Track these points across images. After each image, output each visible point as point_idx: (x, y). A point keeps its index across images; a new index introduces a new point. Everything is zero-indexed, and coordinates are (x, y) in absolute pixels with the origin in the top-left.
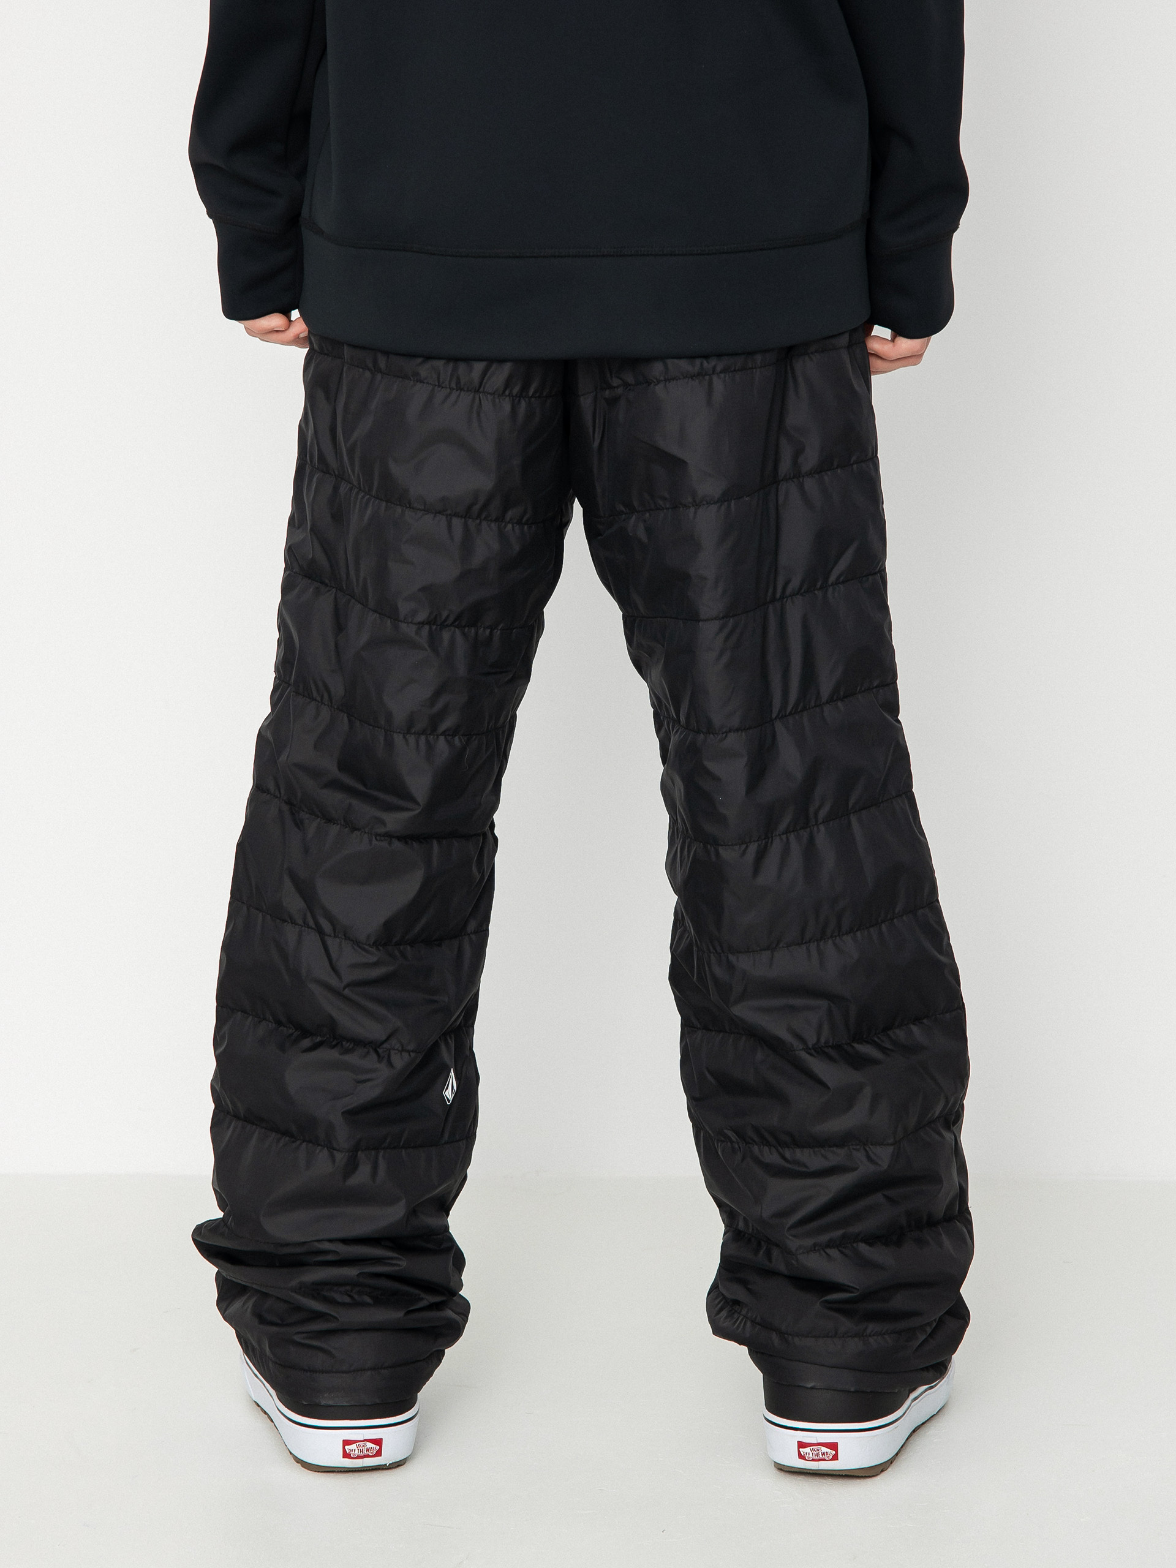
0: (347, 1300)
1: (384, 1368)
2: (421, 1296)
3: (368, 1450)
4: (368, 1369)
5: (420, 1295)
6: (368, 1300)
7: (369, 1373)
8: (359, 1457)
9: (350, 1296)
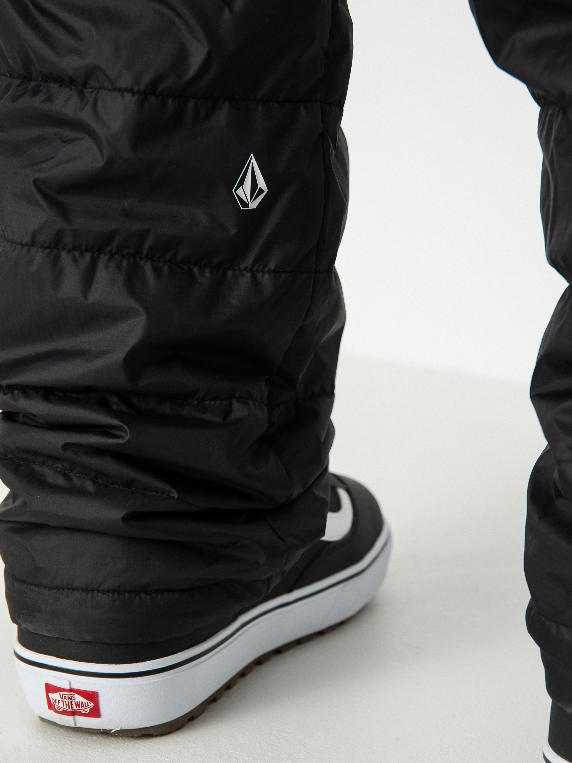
0: (61, 481)
1: (103, 591)
2: (171, 495)
3: (77, 705)
4: (78, 589)
5: (169, 492)
6: (90, 486)
7: (77, 595)
8: (64, 713)
9: (65, 475)
